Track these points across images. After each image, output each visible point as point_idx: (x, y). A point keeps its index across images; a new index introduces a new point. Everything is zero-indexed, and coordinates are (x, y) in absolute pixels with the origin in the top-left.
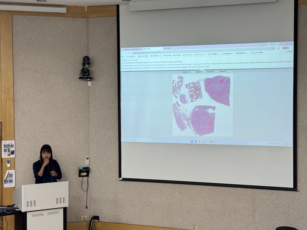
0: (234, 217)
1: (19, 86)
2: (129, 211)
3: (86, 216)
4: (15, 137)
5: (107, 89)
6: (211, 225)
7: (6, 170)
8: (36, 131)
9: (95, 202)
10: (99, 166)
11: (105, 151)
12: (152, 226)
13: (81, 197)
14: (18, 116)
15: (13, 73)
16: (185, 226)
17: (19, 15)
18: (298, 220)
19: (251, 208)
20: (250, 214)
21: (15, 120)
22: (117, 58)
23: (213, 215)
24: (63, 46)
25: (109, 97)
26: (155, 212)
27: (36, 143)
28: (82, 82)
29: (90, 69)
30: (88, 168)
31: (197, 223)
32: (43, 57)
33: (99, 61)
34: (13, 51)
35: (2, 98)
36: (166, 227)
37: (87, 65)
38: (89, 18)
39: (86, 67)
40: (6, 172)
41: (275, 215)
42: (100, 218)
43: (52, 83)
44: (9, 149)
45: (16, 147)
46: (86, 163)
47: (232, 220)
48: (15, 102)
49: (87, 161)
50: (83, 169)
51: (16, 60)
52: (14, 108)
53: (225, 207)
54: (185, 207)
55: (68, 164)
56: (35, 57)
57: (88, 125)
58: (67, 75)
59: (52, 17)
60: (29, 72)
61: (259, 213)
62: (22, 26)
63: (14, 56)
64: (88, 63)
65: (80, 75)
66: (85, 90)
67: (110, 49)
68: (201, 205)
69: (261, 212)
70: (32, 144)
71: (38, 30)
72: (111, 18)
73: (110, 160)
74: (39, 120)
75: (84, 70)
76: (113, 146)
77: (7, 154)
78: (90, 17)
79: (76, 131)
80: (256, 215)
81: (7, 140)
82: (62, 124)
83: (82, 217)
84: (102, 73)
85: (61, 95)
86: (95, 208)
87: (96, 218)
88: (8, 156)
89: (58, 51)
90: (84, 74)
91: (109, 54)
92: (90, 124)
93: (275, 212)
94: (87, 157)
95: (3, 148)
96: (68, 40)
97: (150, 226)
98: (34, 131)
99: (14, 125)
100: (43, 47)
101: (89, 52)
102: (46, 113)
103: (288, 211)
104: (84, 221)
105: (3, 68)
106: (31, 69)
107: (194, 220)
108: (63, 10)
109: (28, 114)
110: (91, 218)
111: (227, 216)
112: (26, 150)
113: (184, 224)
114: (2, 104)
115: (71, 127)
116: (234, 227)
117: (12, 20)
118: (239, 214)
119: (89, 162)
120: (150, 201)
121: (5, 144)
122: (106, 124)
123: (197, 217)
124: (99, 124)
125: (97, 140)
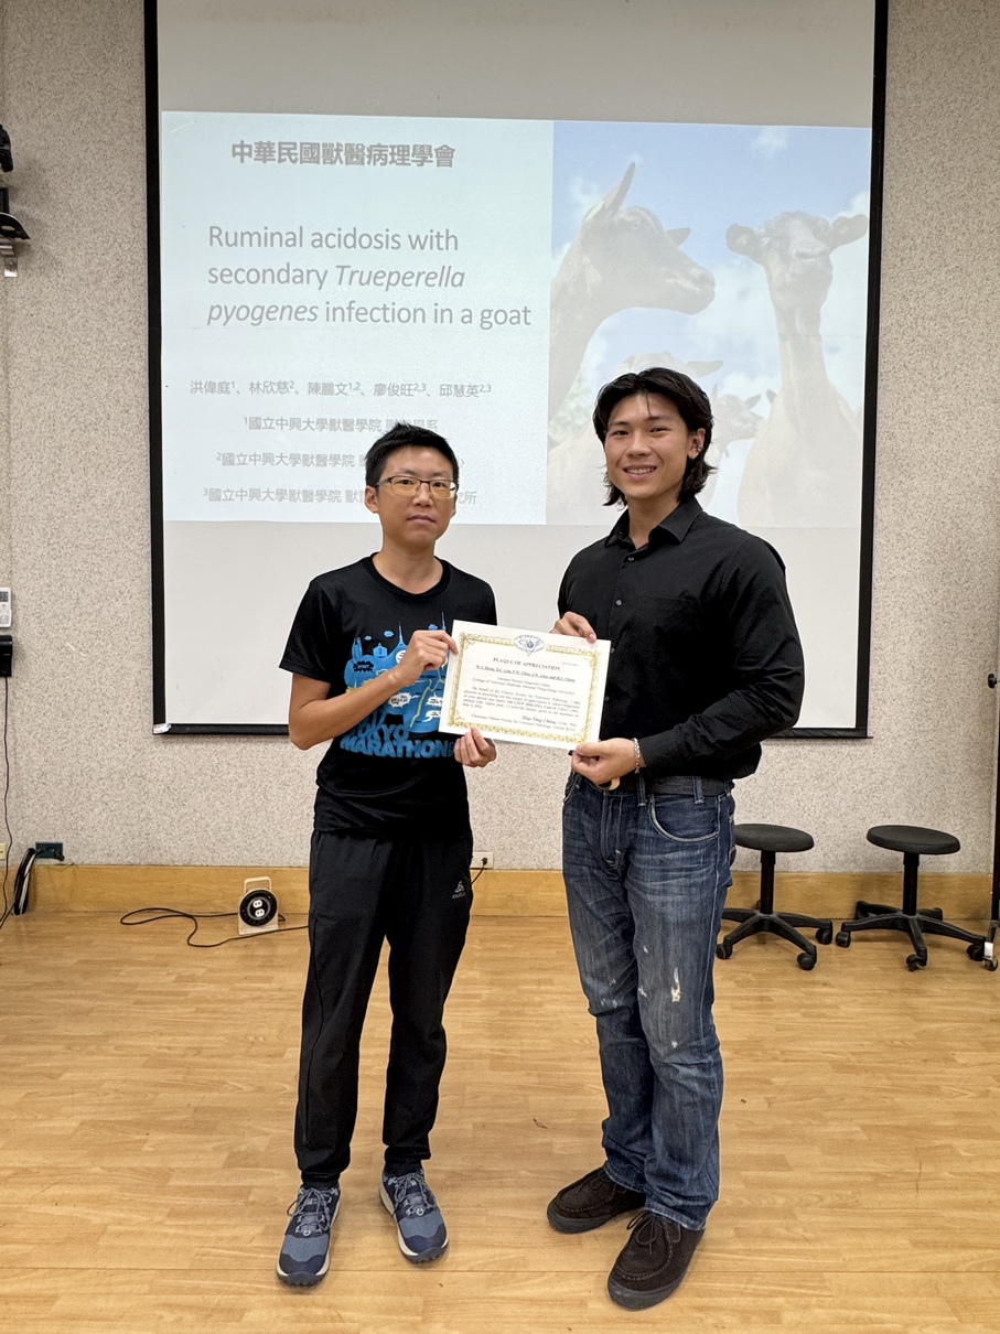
2: (198, 815)
3: (2, 846)
5: (97, 293)
6: (543, 843)
9: (44, 783)
10: (61, 631)
11: (86, 562)
25: (105, 329)
29: (9, 193)
30: (9, 638)
31: (488, 842)
33: (57, 169)
42: (66, 850)
68: (506, 769)
76: (128, 543)
84: (70, 220)
91: (107, 138)
92: (13, 445)
97: (291, 867)
103: (831, 767)
107: (479, 829)
110: (25, 851)
119: (13, 613)
122: (93, 447)
123: (491, 819)
124: (61, 448)
125: (50, 518)
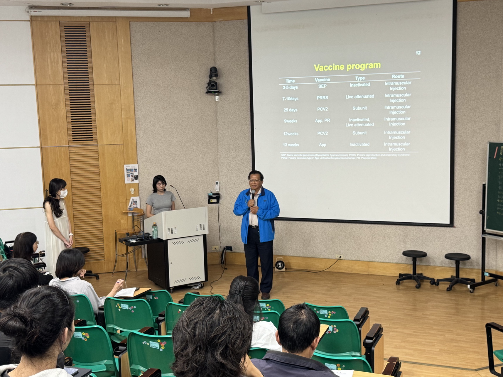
0: (383, 243)
1: (140, 104)
3: (218, 246)
4: (138, 160)
5: (238, 104)
6: (357, 253)
7: (130, 197)
8: (160, 153)
9: (227, 231)
10: (231, 192)
11: (236, 174)
12: (291, 256)
13: (212, 226)
14: (140, 137)
15: (133, 88)
16: (329, 255)
17: (137, 21)
18: (455, 245)
19: (402, 233)
20: (401, 240)
21: (137, 142)
22: (248, 68)
23: (360, 242)
24: (187, 56)
25: (240, 113)
26: (295, 240)
27: (161, 167)
28: (209, 97)
29: (217, 81)
30: (218, 194)
31: (341, 251)
32: (165, 69)
33: (227, 73)
34: (132, 63)
35: (123, 117)
36: (307, 257)
37: (214, 77)
38: (215, 22)
39: (214, 79)
40: (130, 199)
41: (429, 240)
42: (233, 248)
43: (176, 99)
44: (132, 174)
45: (139, 171)
46: (216, 189)
47: (381, 247)
48: (136, 122)
49: (217, 186)
50: (213, 195)
51: (136, 74)
52: (136, 128)
53: (373, 233)
54: (328, 235)
55: (196, 189)
56: (156, 69)
57: (217, 146)
58: (192, 89)
59: (174, 23)
60: (150, 87)
61: (411, 238)
62: (141, 34)
63: (133, 69)
64: (216, 74)
65: (207, 89)
66: (212, 106)
67: (240, 58)
68: (346, 231)
69: (413, 237)
70: (157, 168)
71: (158, 38)
72: (241, 21)
73: (243, 184)
74: (163, 141)
75: (211, 84)
76: (246, 169)
77: (130, 179)
78: (217, 20)
79: (203, 152)
80: (408, 241)
81: (129, 164)
82: (188, 145)
83: (214, 247)
84: (231, 86)
85: (186, 112)
86: (228, 238)
87: (229, 248)
88: (131, 181)
89: (181, 62)
90: (211, 88)
91: (239, 64)
92: (218, 144)
93: (429, 237)
94: (216, 181)
95: (126, 173)
96: (192, 48)
97: (289, 256)
98: (158, 153)
99: (137, 147)
100: (165, 58)
101: (216, 62)
102: (170, 133)
103: (443, 235)
104: (215, 251)
105: (122, 84)
106: (152, 84)
107: (339, 248)
108: (186, 14)
109: (150, 134)
110: (223, 248)
111: (375, 242)
112: (150, 174)
113: (327, 252)
114: (123, 123)
115: (198, 148)
116: (383, 254)
117: (130, 28)
118: (389, 240)
119: (219, 187)
120: (288, 228)
121: (128, 168)
122: (237, 144)
123: (342, 245)
124: (230, 144)
125: (227, 163)
